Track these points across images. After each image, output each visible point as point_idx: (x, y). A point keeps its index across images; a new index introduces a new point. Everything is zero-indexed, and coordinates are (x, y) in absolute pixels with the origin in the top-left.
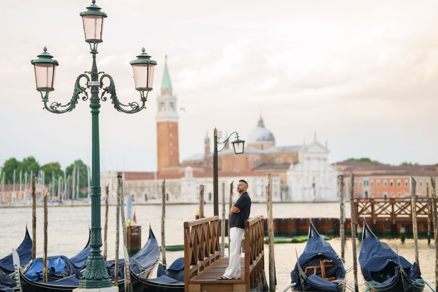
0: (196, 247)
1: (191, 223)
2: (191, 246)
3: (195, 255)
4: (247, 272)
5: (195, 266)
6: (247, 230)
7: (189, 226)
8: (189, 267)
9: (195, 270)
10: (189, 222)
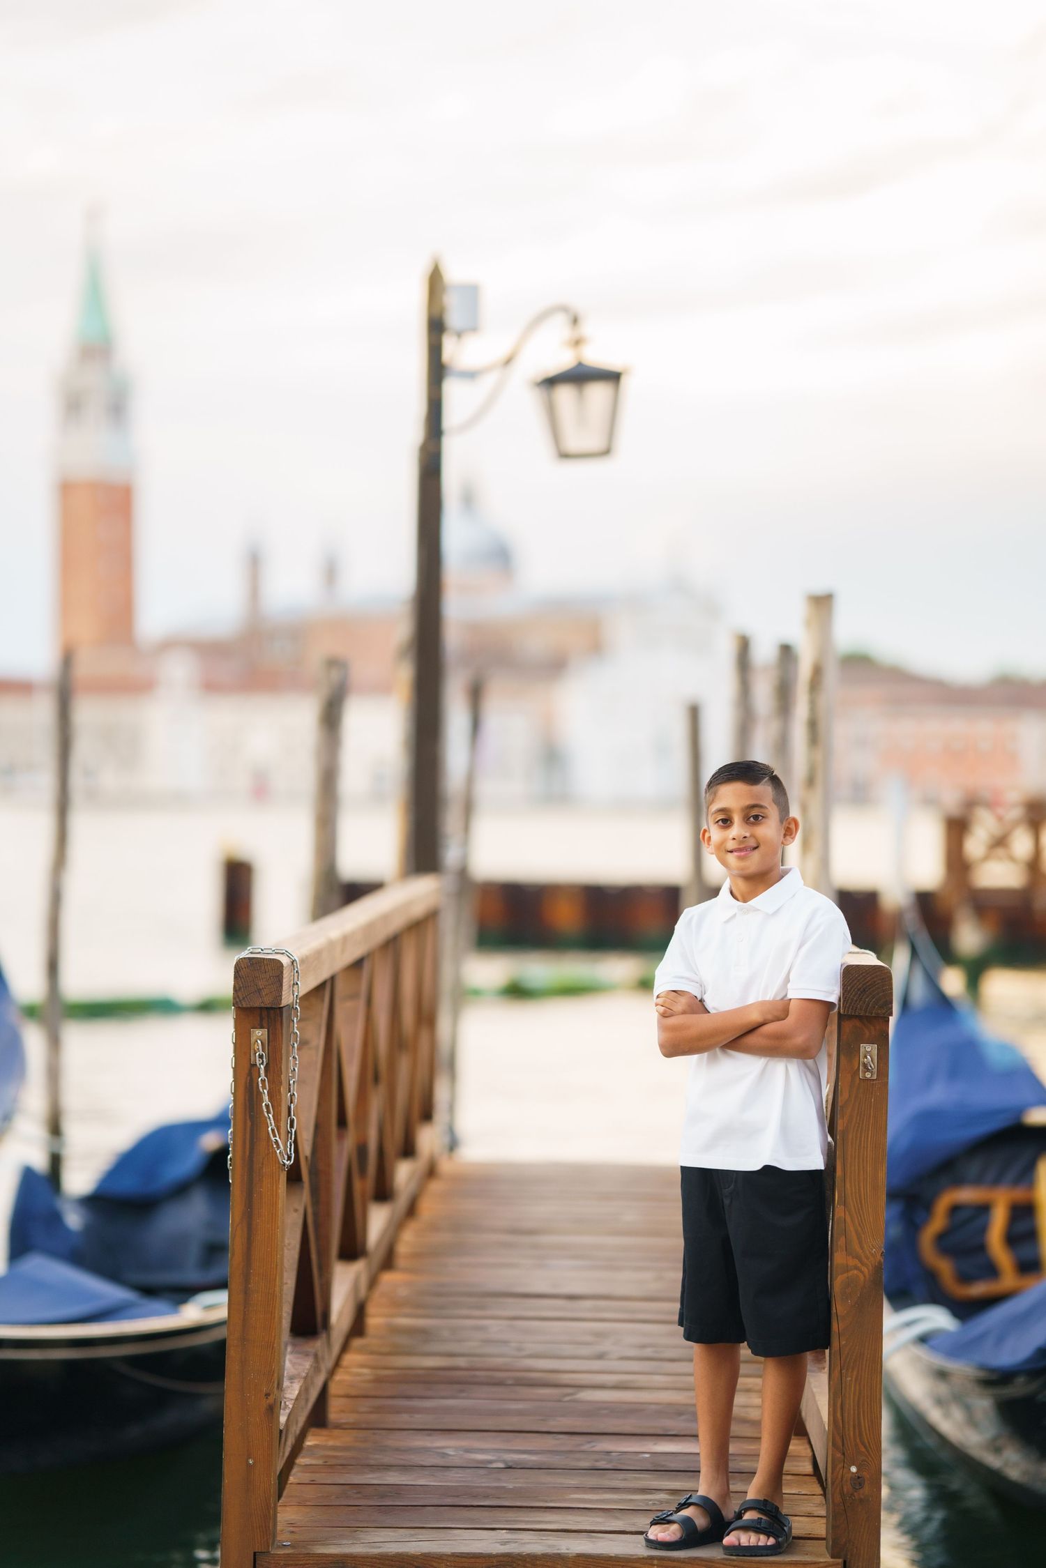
0: (329, 1165)
1: (302, 961)
2: (294, 1176)
3: (318, 1238)
4: (858, 1481)
5: (316, 1356)
6: (869, 1050)
7: (284, 1003)
8: (272, 1410)
9: (314, 1394)
10: (285, 961)
